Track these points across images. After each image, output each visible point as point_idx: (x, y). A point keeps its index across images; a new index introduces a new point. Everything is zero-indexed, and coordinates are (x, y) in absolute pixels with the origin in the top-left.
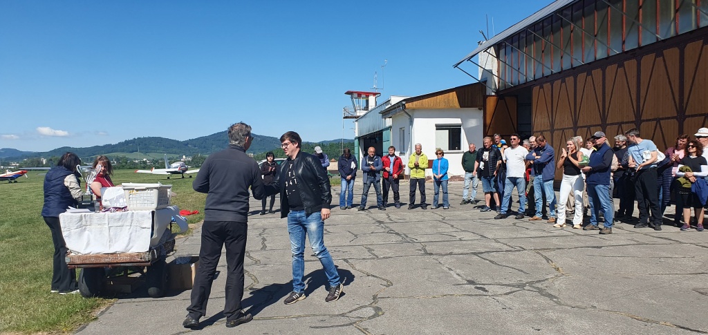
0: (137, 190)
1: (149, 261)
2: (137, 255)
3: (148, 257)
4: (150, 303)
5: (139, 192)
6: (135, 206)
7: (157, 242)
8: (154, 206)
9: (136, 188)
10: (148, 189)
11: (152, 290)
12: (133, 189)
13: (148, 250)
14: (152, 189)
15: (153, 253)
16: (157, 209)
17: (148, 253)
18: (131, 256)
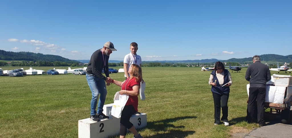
0: (280, 78)
1: (284, 108)
2: (278, 105)
3: (283, 106)
4: (282, 125)
5: (280, 79)
6: (278, 84)
7: (287, 101)
8: (287, 85)
9: (279, 77)
10: (285, 77)
11: (283, 120)
12: (278, 77)
13: (283, 103)
14: (286, 77)
15: (285, 105)
16: (288, 86)
17: (283, 105)
18: (275, 104)
